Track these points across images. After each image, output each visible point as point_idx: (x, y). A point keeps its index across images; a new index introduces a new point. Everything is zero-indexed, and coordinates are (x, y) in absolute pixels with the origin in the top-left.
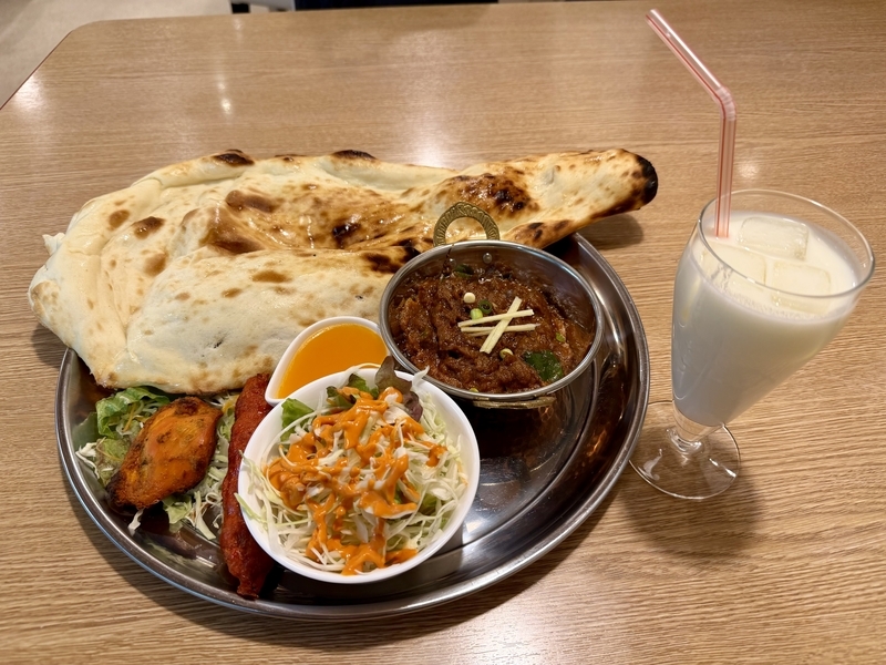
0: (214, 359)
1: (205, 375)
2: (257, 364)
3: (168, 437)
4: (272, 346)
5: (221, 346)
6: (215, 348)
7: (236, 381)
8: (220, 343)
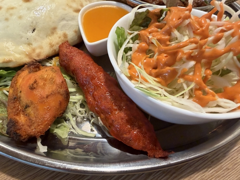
0: (35, 39)
1: (34, 50)
2: (60, 38)
3: (37, 84)
4: (64, 26)
5: (36, 31)
6: (33, 32)
7: (52, 50)
8: (35, 29)
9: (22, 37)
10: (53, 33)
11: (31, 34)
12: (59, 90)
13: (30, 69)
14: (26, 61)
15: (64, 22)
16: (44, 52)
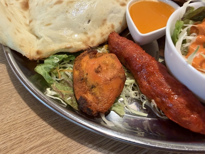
0: (90, 29)
1: (89, 38)
2: (109, 28)
3: (101, 68)
4: (112, 18)
5: (90, 22)
6: (88, 23)
7: (102, 38)
8: (90, 20)
9: (80, 27)
10: (103, 24)
11: (87, 24)
12: (119, 74)
13: (90, 55)
14: (83, 47)
15: (112, 15)
16: (96, 40)
